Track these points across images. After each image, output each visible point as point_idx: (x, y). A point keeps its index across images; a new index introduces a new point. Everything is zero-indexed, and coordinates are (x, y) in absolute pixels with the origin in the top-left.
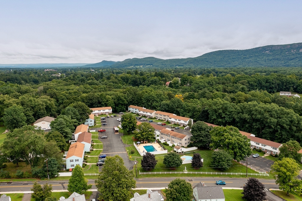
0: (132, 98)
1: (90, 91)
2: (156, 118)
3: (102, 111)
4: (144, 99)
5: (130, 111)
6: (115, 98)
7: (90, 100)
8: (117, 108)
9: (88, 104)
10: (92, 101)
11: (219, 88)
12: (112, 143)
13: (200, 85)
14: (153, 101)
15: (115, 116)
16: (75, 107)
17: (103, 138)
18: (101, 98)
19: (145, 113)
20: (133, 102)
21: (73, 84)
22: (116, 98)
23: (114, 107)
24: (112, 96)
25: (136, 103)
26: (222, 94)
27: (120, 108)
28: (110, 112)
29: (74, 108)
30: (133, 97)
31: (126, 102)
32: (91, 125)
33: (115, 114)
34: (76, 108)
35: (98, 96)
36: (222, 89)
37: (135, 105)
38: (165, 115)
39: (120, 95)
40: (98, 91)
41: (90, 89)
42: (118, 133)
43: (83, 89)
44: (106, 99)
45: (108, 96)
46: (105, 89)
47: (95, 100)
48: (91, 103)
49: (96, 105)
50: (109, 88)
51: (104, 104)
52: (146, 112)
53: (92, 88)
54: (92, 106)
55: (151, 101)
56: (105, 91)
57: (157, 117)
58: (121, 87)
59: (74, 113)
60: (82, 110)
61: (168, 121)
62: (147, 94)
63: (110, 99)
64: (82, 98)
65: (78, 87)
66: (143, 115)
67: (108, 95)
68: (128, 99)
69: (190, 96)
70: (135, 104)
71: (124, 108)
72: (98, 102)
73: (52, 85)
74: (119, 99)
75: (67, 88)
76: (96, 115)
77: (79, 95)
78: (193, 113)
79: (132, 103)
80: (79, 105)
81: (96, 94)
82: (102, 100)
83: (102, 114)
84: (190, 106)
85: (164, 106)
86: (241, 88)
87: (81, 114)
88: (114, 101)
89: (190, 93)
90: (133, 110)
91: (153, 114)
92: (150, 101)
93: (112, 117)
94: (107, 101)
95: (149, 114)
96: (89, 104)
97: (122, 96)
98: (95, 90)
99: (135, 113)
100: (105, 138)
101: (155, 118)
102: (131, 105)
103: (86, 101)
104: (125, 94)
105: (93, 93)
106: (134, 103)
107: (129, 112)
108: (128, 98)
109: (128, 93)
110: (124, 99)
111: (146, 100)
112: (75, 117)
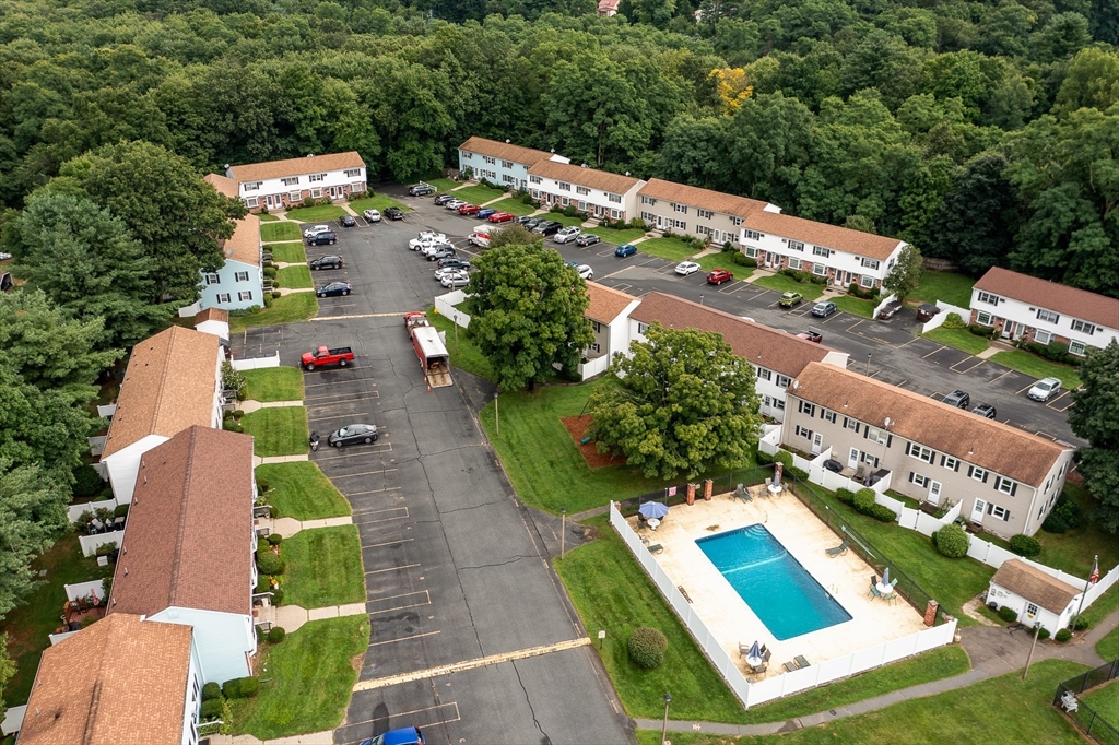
0: (477, 92)
1: (225, 49)
2: (648, 222)
3: (305, 183)
4: (554, 102)
5: (470, 171)
6: (375, 95)
7: (223, 113)
8: (392, 155)
9: (212, 136)
10: (236, 116)
11: (919, 25)
12: (428, 499)
13: (811, 12)
14: (610, 114)
15: (390, 215)
16: (99, 191)
17: (347, 443)
18: (293, 98)
19: (572, 194)
20: (486, 118)
21: (130, 7)
22: (383, 96)
23: (377, 150)
24: (358, 83)
25: (500, 126)
26: (983, 66)
27: (413, 160)
28: (357, 184)
29: (87, 202)
30: (481, 89)
31: (446, 121)
32: (246, 304)
33: (386, 200)
34: (111, 201)
35: (276, 88)
36: (933, 32)
37: (494, 138)
38: (713, 210)
39: (407, 78)
40: (268, 46)
41: (224, 36)
42: (449, 381)
43: (182, 35)
44: (321, 104)
45: (332, 85)
46: (303, 37)
47: (253, 115)
48: (232, 135)
49: (263, 143)
50: (326, 28)
51: (311, 132)
52: (579, 189)
53: (230, 32)
54: (237, 149)
55: (603, 111)
56: (307, 49)
57: (652, 217)
58: (386, 21)
59: (97, 246)
60: (163, 211)
61: (727, 248)
62: (573, 71)
63: (348, 100)
64: (171, 101)
65: (156, 26)
66: (562, 205)
67: (335, 76)
68: (458, 100)
69: (794, 73)
70: (493, 129)
71: (433, 154)
72: (276, 125)
73: (21, 16)
74: (402, 100)
75: (98, 32)
76: (270, 207)
77: (150, 76)
78: (887, 194)
79: (478, 125)
80: (130, 177)
81: (256, 70)
82: (298, 110)
83: (308, 204)
84: (866, 154)
85: (694, 147)
86: (1060, 29)
87: (154, 244)
88: (372, 117)
89: (791, 60)
90: (490, 167)
91: (626, 198)
92: (591, 112)
93: (372, 222)
94: (333, 115)
95: (597, 198)
96: (222, 137)
97: (422, 83)
98: (251, 42)
99: (505, 189)
100: (359, 441)
101: (640, 227)
102: (473, 139)
103: (200, 120)
104: (437, 67)
105: (236, 68)
106: (489, 124)
107: (466, 179)
108: (456, 91)
109: (455, 61)
110: (437, 104)
111: (569, 104)
112: (106, 280)
